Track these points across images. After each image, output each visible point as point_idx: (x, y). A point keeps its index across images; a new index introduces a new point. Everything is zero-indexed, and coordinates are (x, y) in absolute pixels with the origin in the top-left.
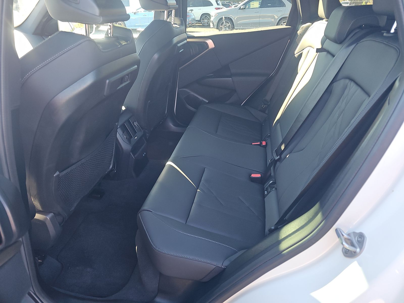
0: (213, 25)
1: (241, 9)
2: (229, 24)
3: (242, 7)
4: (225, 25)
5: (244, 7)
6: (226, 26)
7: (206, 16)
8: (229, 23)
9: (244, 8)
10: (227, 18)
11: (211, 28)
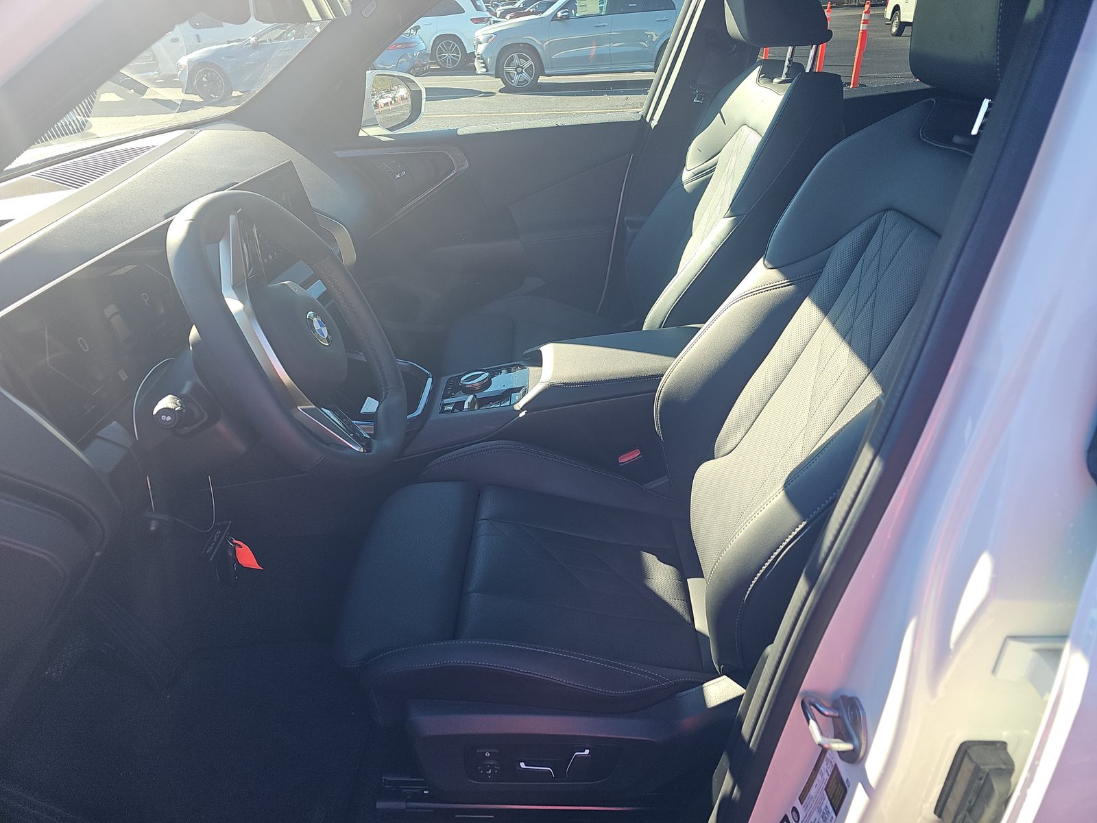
0: (484, 67)
1: (558, 20)
2: (530, 62)
3: (559, 14)
4: (518, 66)
5: (567, 14)
6: (521, 67)
7: (449, 41)
8: (527, 60)
9: (568, 18)
10: (521, 45)
11: (478, 75)
